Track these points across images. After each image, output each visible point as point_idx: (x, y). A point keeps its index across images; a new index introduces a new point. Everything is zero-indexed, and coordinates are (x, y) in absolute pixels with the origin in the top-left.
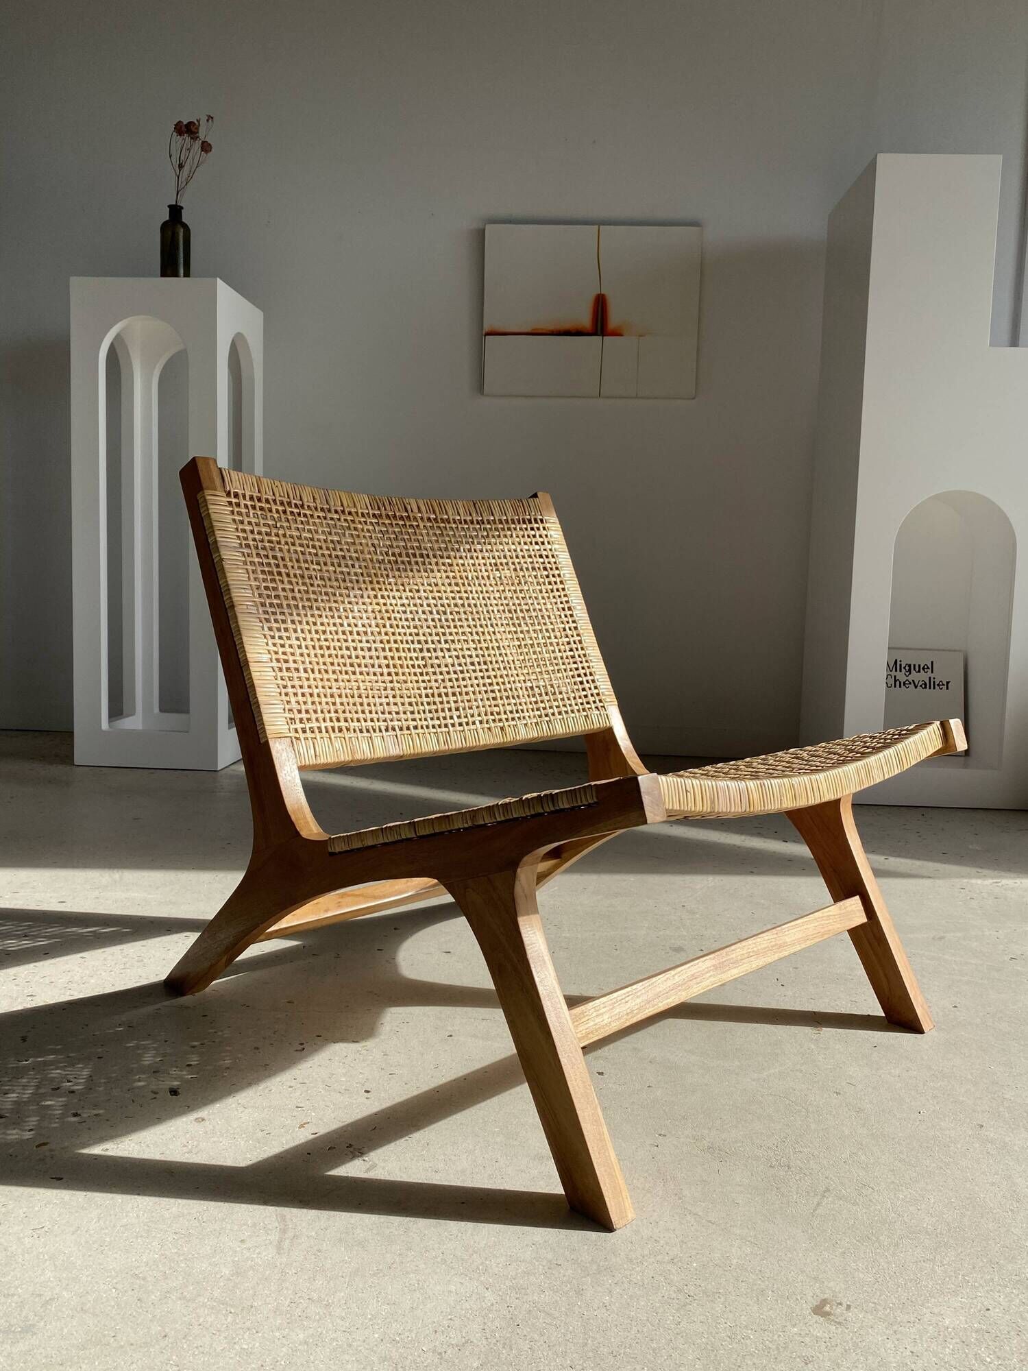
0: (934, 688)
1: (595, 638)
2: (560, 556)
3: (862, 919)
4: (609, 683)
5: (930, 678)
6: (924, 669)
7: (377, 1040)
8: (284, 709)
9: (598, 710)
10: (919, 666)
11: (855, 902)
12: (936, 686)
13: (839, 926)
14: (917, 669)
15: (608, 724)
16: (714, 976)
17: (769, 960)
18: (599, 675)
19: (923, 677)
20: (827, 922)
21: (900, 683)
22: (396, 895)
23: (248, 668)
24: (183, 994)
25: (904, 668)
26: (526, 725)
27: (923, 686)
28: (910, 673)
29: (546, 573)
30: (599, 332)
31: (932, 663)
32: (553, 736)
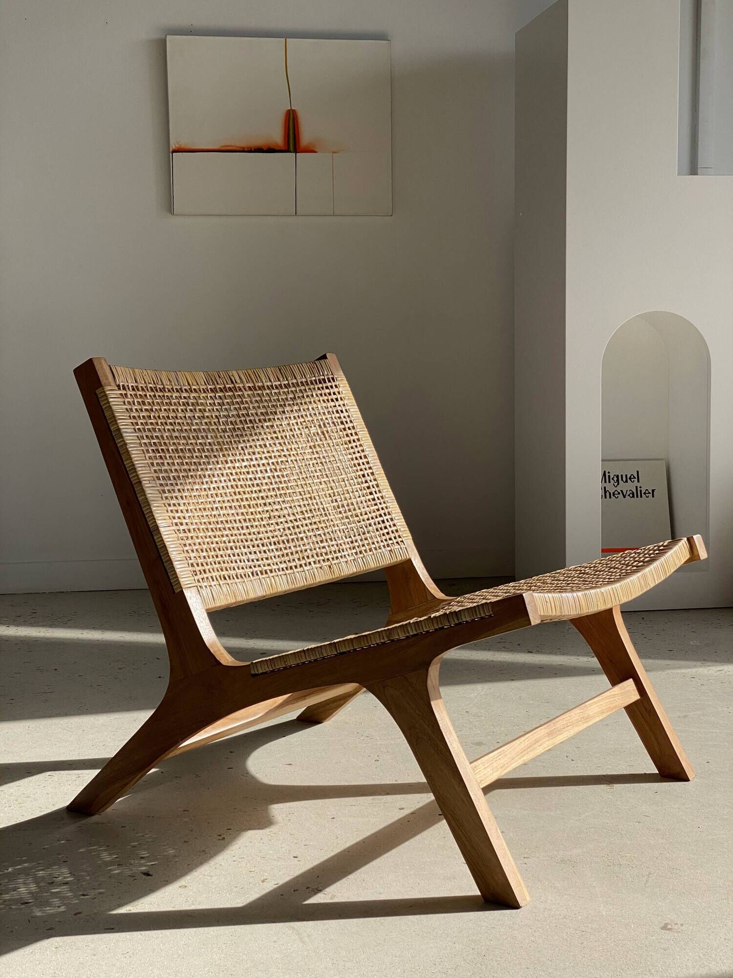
0: (641, 497)
1: (387, 481)
2: (351, 410)
3: (636, 696)
4: (403, 520)
5: (637, 487)
6: (630, 478)
7: (277, 827)
8: (188, 564)
9: (399, 544)
10: (626, 476)
11: (630, 683)
12: (643, 494)
13: (622, 702)
14: (624, 479)
15: (408, 557)
16: (549, 740)
17: (581, 728)
18: (395, 513)
19: (630, 486)
20: (614, 699)
21: (610, 493)
22: (252, 717)
23: (159, 533)
24: (91, 815)
25: (613, 479)
26: (346, 562)
27: (631, 495)
28: (618, 484)
29: (343, 426)
30: (292, 148)
31: (638, 472)
32: (368, 570)
